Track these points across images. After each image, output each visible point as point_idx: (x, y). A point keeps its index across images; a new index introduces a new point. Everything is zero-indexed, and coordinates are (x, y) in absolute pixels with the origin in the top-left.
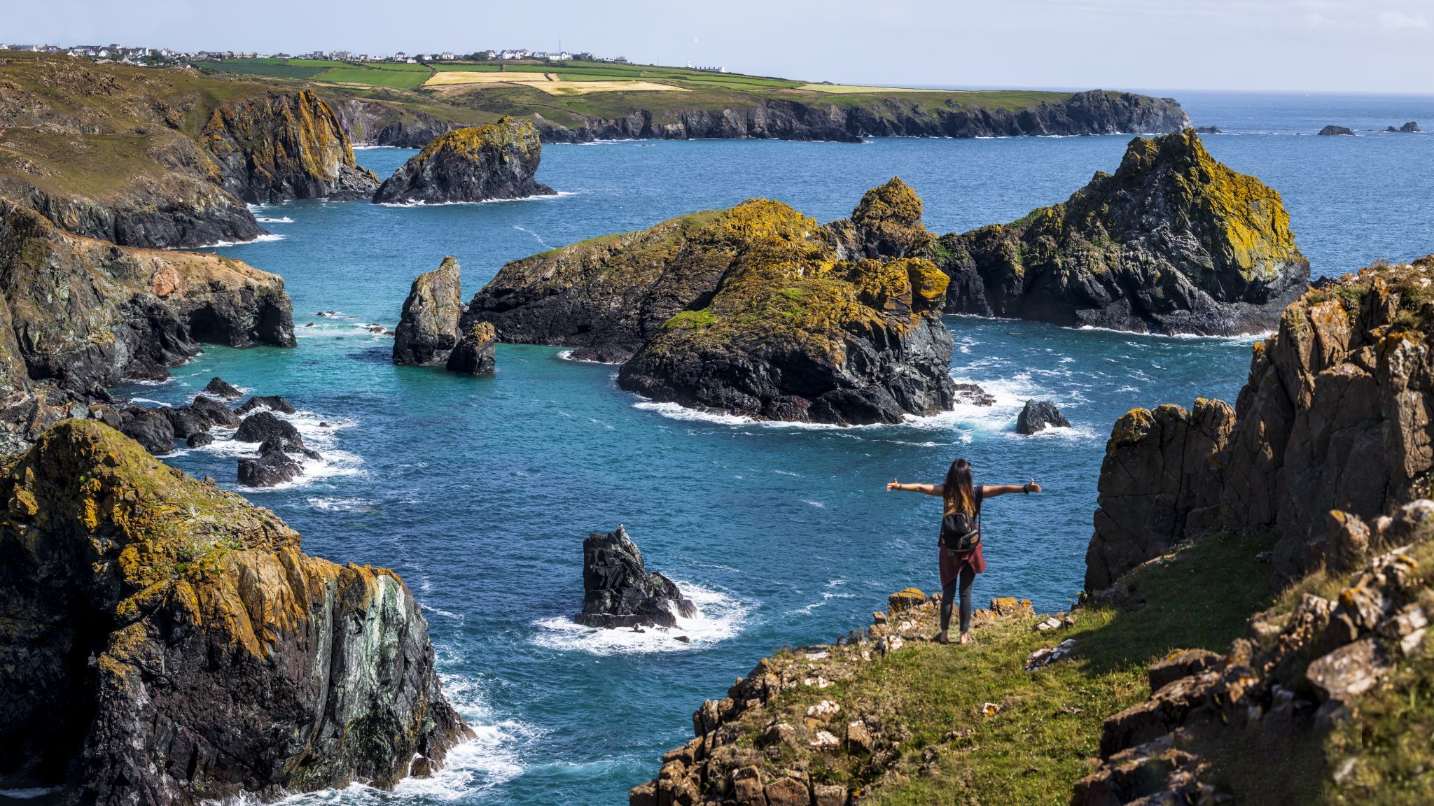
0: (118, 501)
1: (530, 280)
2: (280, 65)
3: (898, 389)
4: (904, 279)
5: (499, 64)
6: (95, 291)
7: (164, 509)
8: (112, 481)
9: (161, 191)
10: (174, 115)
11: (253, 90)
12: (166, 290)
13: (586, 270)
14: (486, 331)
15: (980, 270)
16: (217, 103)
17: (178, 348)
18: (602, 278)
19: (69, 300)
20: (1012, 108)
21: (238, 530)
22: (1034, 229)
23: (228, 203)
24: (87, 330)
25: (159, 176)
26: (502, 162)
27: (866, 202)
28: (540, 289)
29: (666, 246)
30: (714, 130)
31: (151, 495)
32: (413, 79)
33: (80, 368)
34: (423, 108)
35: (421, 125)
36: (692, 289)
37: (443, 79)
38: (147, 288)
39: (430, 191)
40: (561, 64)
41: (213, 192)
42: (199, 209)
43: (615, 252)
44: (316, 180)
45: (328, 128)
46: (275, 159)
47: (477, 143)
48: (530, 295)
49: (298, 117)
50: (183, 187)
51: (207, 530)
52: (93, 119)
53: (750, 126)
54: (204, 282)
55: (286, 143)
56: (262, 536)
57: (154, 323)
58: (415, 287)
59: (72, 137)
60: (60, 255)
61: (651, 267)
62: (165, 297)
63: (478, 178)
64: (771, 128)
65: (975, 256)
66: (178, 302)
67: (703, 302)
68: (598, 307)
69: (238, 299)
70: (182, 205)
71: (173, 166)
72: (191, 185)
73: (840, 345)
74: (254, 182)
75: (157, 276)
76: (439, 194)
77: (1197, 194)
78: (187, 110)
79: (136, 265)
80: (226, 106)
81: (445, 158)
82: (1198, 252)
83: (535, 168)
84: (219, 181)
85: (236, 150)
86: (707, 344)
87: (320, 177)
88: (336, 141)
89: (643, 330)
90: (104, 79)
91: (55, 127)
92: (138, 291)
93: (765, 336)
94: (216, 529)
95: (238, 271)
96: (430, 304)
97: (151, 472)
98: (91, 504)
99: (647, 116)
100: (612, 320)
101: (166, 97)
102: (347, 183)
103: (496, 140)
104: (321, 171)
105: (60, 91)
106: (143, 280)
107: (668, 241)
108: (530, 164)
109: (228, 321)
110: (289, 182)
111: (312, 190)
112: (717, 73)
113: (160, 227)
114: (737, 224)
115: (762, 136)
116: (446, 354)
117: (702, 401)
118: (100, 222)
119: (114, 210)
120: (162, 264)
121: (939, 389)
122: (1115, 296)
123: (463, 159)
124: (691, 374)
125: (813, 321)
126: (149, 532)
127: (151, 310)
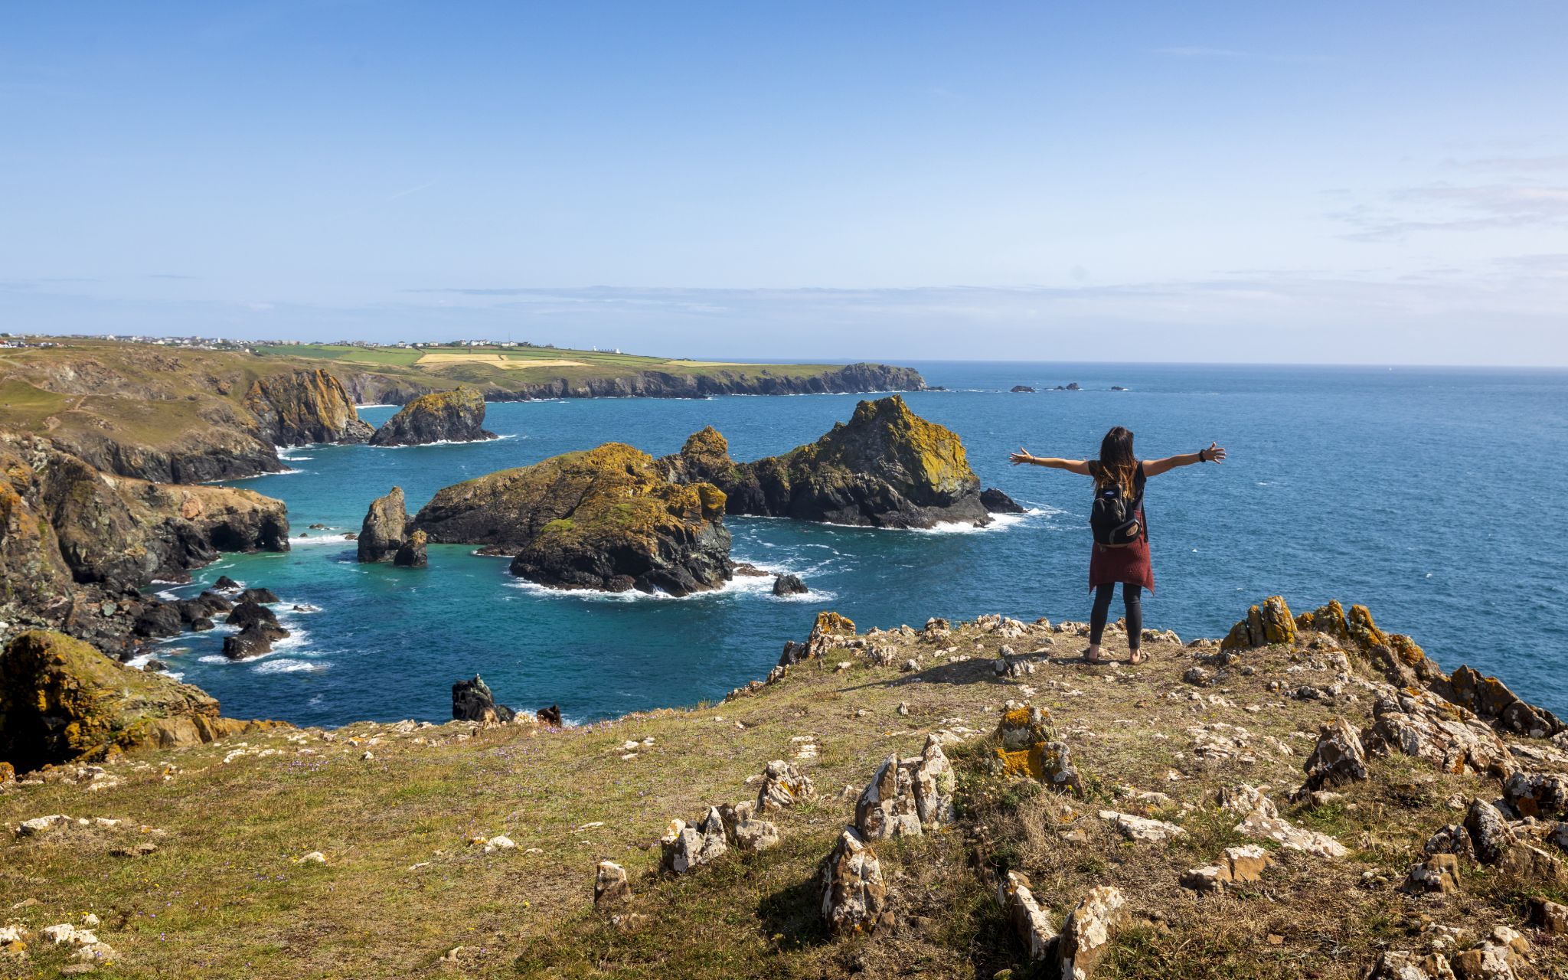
0: (63, 690)
1: (456, 500)
2: (317, 349)
3: (694, 569)
4: (696, 498)
5: (469, 349)
6: (131, 518)
7: (101, 693)
8: (60, 676)
9: (207, 440)
10: (224, 385)
11: (283, 368)
12: (192, 514)
13: (494, 493)
14: (420, 536)
15: (762, 487)
16: (256, 376)
17: (199, 555)
18: (504, 498)
19: (109, 525)
20: (806, 374)
21: (163, 704)
22: (797, 460)
23: (258, 447)
24: (124, 546)
25: (205, 430)
26: (459, 417)
27: (690, 442)
28: (462, 506)
29: (548, 474)
30: (609, 390)
31: (91, 684)
32: (408, 359)
33: (118, 574)
34: (413, 378)
35: (412, 390)
36: (564, 504)
37: (431, 359)
38: (178, 513)
39: (409, 437)
40: (510, 349)
41: (247, 440)
42: (236, 452)
43: (513, 480)
44: (329, 430)
45: (337, 394)
46: (299, 416)
47: (441, 404)
48: (456, 511)
49: (316, 387)
50: (224, 437)
51: (135, 706)
52: (160, 389)
53: (634, 389)
54: (222, 507)
55: (307, 405)
56: (186, 706)
57: (181, 539)
58: (371, 507)
59: (140, 402)
60: (102, 493)
61: (538, 489)
62: (192, 519)
63: (442, 427)
64: (647, 389)
65: (759, 478)
66: (201, 522)
67: (568, 515)
68: (502, 517)
69: (247, 519)
70: (223, 450)
71: (216, 423)
72: (230, 436)
73: (654, 541)
74: (284, 431)
75: (186, 505)
76: (415, 438)
77: (902, 436)
78: (234, 382)
79: (169, 498)
80: (262, 379)
81: (419, 414)
82: (904, 474)
83: (481, 420)
84: (254, 433)
85: (271, 410)
86: (568, 541)
87: (332, 428)
88: (343, 403)
89: (531, 532)
90: (170, 360)
91: (126, 394)
92: (170, 516)
93: (606, 536)
94: (145, 704)
95: (248, 498)
96: (382, 519)
97: (92, 667)
98: (42, 693)
99: (565, 382)
100: (511, 524)
101: (218, 373)
102: (352, 432)
103: (454, 401)
104: (333, 423)
105: (136, 368)
106: (175, 508)
107: (550, 472)
108: (479, 417)
109: (239, 534)
110: (309, 430)
111: (326, 436)
112: (613, 353)
113: (207, 465)
114: (596, 460)
115: (641, 395)
116: (394, 553)
117: (564, 580)
118: (160, 462)
119: (171, 454)
120: (189, 496)
121: (722, 567)
122: (849, 503)
123: (431, 415)
124: (557, 562)
125: (636, 526)
126: (88, 711)
127: (179, 529)
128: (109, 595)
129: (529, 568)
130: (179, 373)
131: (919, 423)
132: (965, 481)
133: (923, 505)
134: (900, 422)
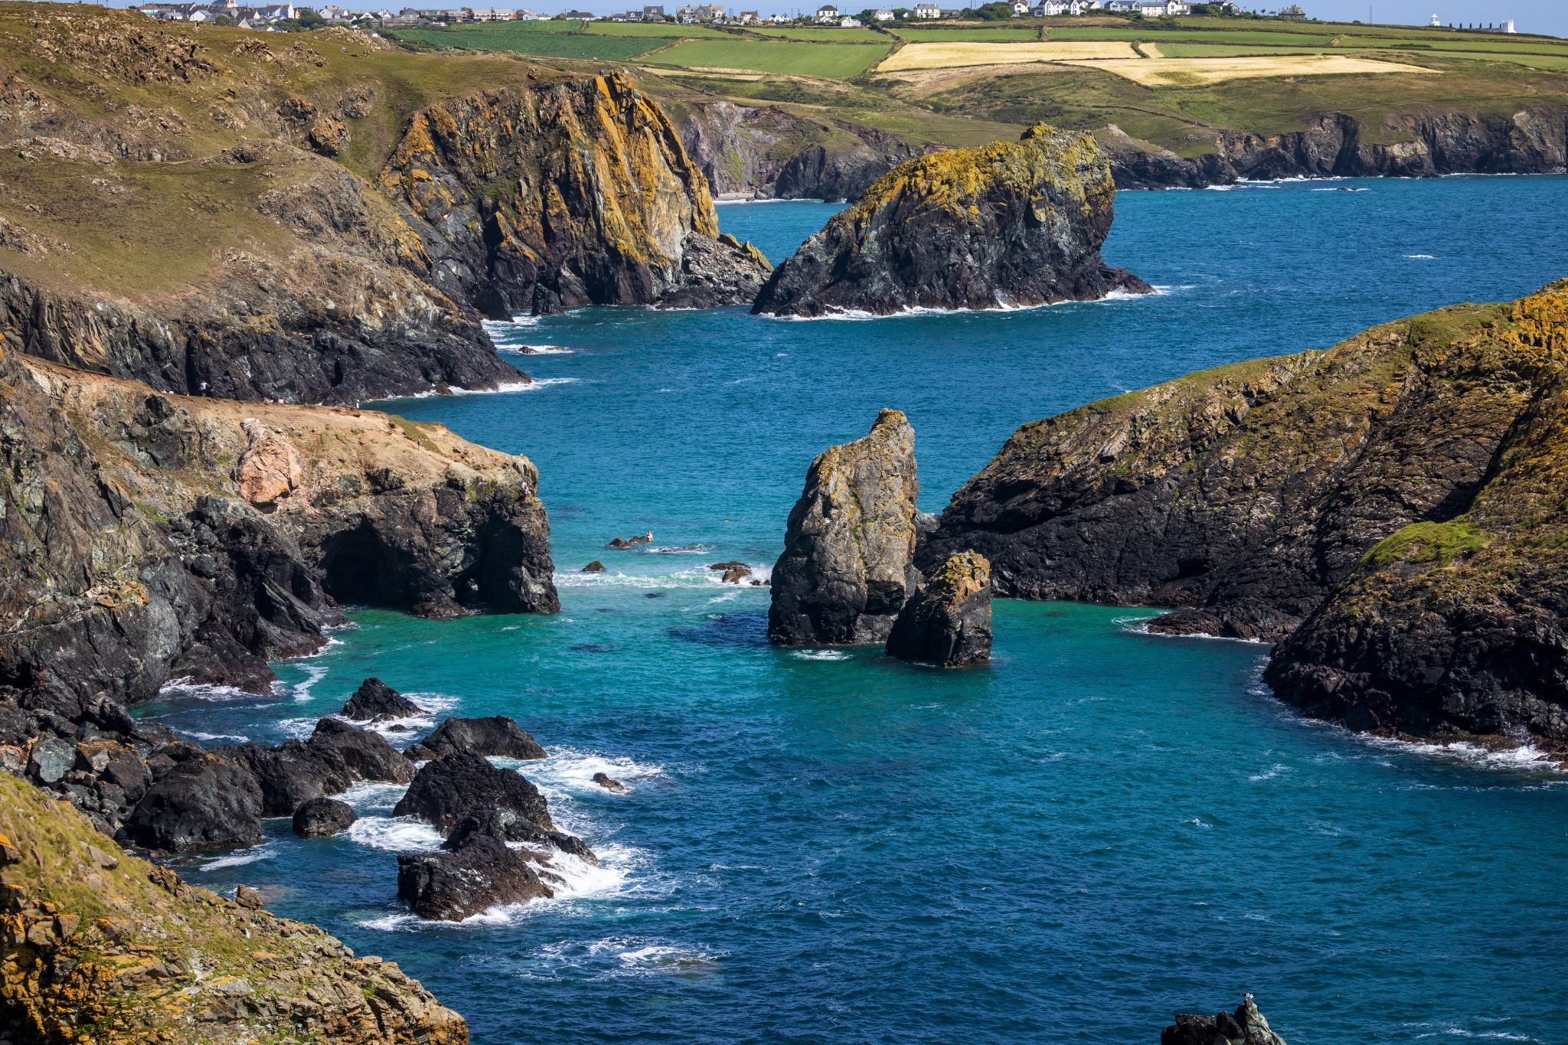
0: (13, 945)
1: (1072, 461)
2: (572, 34)
5: (1034, 26)
6: (104, 490)
7: (124, 964)
9: (289, 287)
10: (326, 127)
11: (497, 73)
12: (271, 490)
13: (1196, 440)
14: (971, 572)
16: (419, 99)
17: (295, 616)
18: (1230, 455)
19: (44, 510)
21: (307, 1012)
23: (433, 310)
24: (85, 577)
25: (283, 253)
26: (1032, 222)
28: (1094, 479)
29: (1373, 380)
31: (93, 931)
32: (852, 59)
33: (69, 662)
34: (871, 117)
35: (866, 153)
36: (1433, 475)
37: (917, 57)
38: (228, 486)
39: (876, 287)
40: (1167, 23)
41: (401, 286)
42: (372, 323)
43: (1259, 399)
44: (632, 266)
45: (656, 153)
46: (544, 221)
47: (975, 183)
48: (1072, 494)
49: (594, 129)
50: (335, 274)
52: (148, 134)
54: (355, 471)
55: (567, 185)
56: (370, 1025)
57: (241, 562)
58: (813, 476)
59: (96, 169)
60: (23, 410)
61: (1340, 429)
62: (268, 506)
63: (980, 257)
66: (297, 517)
67: (1457, 503)
68: (1223, 519)
69: (430, 508)
70: (332, 315)
71: (313, 232)
72: (352, 272)
74: (500, 268)
75: (252, 461)
76: (896, 291)
78: (354, 116)
79: (204, 436)
80: (438, 106)
81: (908, 215)
83: (1102, 234)
84: (423, 268)
85: (461, 202)
86: (1465, 595)
87: (642, 259)
88: (676, 183)
89: (1324, 567)
90: (174, 48)
91: (59, 146)
92: (206, 492)
94: (252, 1008)
95: (431, 447)
96: (848, 513)
97: (95, 878)
99: (1347, 127)
100: (1254, 544)
101: (309, 89)
102: (699, 271)
103: (1016, 175)
104: (645, 246)
105: (79, 71)
106: (221, 469)
107: (1378, 371)
108: (1092, 225)
109: (408, 557)
110: (575, 268)
111: (624, 286)
112: (1499, 33)
113: (287, 362)
114: (1533, 332)
116: (884, 624)
117: (1455, 720)
118: (155, 351)
119: (189, 328)
120: (261, 432)
123: (946, 216)
124: (1429, 660)
126: (85, 1019)
127: (235, 532)
128: (45, 724)
129: (1333, 679)
130: (201, 86)
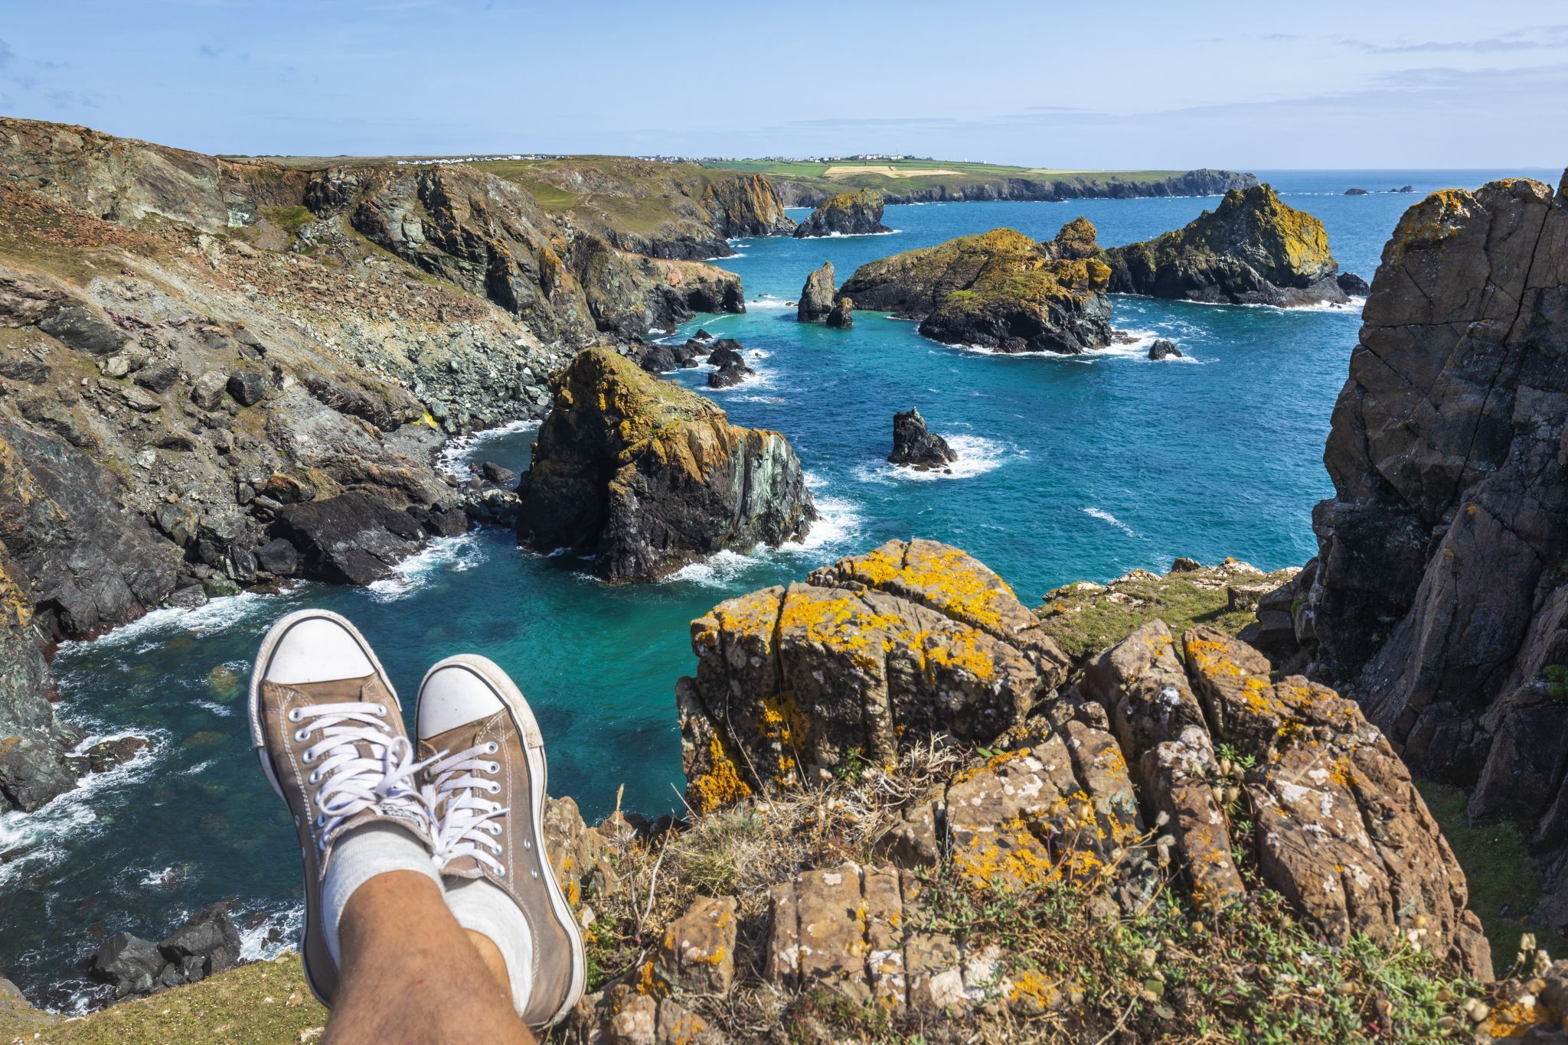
0: (617, 394)
1: (873, 275)
2: (748, 163)
3: (1078, 334)
4: (1084, 271)
5: (865, 162)
6: (634, 282)
8: (614, 383)
9: (678, 230)
10: (686, 188)
11: (729, 174)
12: (675, 282)
13: (904, 269)
14: (848, 303)
15: (1130, 268)
16: (709, 181)
17: (681, 313)
18: (912, 274)
19: (619, 287)
20: (1151, 181)
21: (689, 410)
22: (1163, 244)
23: (714, 236)
24: (630, 304)
25: (676, 221)
26: (863, 213)
27: (1064, 231)
28: (878, 280)
29: (948, 254)
30: (980, 196)
31: (637, 390)
32: (818, 171)
33: (627, 325)
34: (823, 186)
35: (821, 196)
36: (962, 279)
37: (835, 171)
38: (664, 281)
39: (824, 229)
40: (898, 161)
41: (705, 230)
42: (698, 240)
43: (920, 259)
44: (763, 225)
45: (769, 195)
46: (741, 213)
47: (849, 203)
48: (873, 283)
49: (753, 189)
50: (689, 227)
51: (669, 410)
52: (641, 190)
53: (1000, 194)
54: (695, 277)
55: (746, 204)
56: (703, 414)
57: (668, 300)
58: (809, 279)
59: (629, 199)
60: (613, 262)
61: (940, 267)
62: (674, 286)
63: (850, 222)
64: (1011, 194)
65: (1127, 261)
66: (681, 288)
67: (968, 286)
68: (910, 290)
69: (714, 287)
70: (688, 237)
71: (684, 216)
72: (693, 226)
73: (1045, 308)
74: (730, 225)
75: (670, 274)
76: (829, 231)
77: (1268, 222)
78: (693, 186)
79: (658, 268)
80: (714, 183)
81: (833, 211)
82: (1266, 257)
83: (881, 217)
84: (710, 225)
85: (720, 208)
86: (970, 308)
87: (765, 223)
88: (774, 203)
89: (935, 302)
90: (647, 168)
91: (619, 193)
92: (659, 283)
93: (1003, 304)
94: (675, 409)
95: (714, 271)
96: (817, 288)
97: (637, 378)
98: (602, 396)
99: (943, 189)
100: (917, 296)
101: (681, 179)
102: (780, 226)
103: (859, 201)
104: (766, 219)
105: (623, 174)
106: (662, 277)
107: (950, 252)
108: (878, 214)
109: (708, 299)
110: (748, 225)
111: (761, 230)
112: (982, 164)
113: (677, 250)
114: (989, 242)
115: (1006, 199)
116: (826, 316)
118: (645, 247)
119: (652, 240)
120: (672, 267)
121: (1103, 333)
122: (1211, 283)
123: (841, 212)
124: (960, 325)
125: (1030, 295)
126: (635, 412)
127: (666, 293)
128: (622, 340)
129: (936, 330)
130: (654, 178)
131: (1285, 210)
132: (1325, 264)
133: (1283, 285)
134: (1267, 209)
